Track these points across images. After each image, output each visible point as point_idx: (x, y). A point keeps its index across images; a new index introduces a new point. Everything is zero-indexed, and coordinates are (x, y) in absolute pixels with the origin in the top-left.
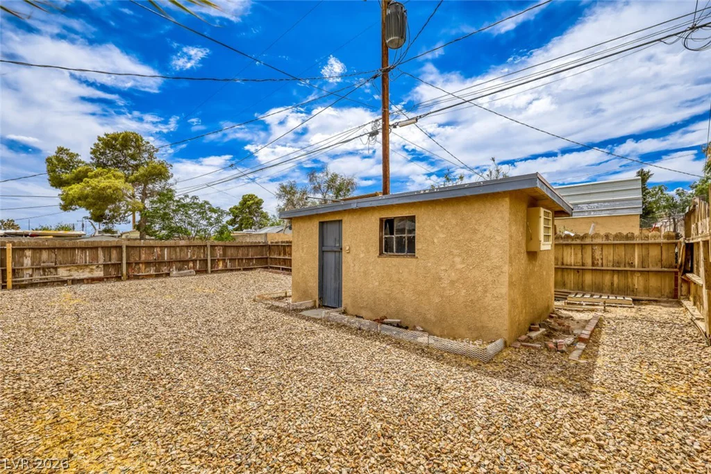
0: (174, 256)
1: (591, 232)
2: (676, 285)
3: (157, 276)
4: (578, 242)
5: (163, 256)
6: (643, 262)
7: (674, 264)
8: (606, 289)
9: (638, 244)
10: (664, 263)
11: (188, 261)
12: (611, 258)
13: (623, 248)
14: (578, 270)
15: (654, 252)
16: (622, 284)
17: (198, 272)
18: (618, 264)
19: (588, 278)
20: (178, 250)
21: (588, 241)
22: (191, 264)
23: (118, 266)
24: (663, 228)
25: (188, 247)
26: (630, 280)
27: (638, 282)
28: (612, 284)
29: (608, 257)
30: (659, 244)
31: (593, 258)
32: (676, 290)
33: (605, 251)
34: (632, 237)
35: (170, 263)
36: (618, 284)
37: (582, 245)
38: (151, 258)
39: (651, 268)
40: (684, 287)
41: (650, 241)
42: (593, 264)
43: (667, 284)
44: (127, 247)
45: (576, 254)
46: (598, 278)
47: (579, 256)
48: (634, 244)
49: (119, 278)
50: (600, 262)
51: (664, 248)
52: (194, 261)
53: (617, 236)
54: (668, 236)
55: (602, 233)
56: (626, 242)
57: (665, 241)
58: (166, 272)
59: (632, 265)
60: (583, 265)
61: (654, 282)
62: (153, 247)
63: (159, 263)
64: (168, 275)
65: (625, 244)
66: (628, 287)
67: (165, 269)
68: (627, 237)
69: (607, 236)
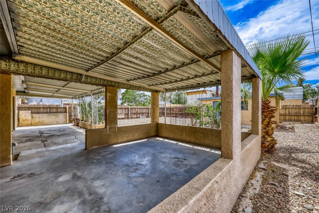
0: (140, 112)
1: (288, 104)
2: (313, 119)
3: (137, 118)
4: (285, 107)
5: (138, 111)
6: (304, 113)
7: (312, 113)
8: (293, 120)
9: (302, 108)
10: (310, 113)
11: (144, 113)
12: (294, 112)
13: (298, 109)
14: (284, 115)
15: (307, 110)
16: (297, 119)
17: (147, 117)
18: (296, 113)
19: (287, 117)
20: (141, 109)
21: (287, 107)
22: (145, 114)
23: (128, 114)
24: (310, 103)
25: (144, 108)
26: (300, 118)
27: (302, 118)
28: (295, 119)
29: (293, 111)
30: (308, 108)
31: (289, 111)
32: (313, 120)
33: (293, 109)
34: (301, 106)
35: (140, 114)
36: (296, 119)
37: (285, 108)
38: (135, 112)
39: (306, 114)
40: (315, 119)
41: (306, 107)
42: (289, 113)
43: (310, 119)
44: (130, 108)
45: (284, 111)
46: (290, 117)
47: (285, 111)
48: (301, 108)
49: (128, 118)
50: (291, 113)
51: (310, 109)
52: (145, 113)
53: (296, 106)
54: (311, 106)
55: (292, 105)
56: (299, 107)
57: (310, 107)
58: (139, 116)
59: (300, 114)
60: (286, 114)
61: (307, 118)
62: (135, 108)
63: (137, 114)
64: (139, 117)
65: (298, 108)
66: (299, 120)
67: (138, 116)
68: (299, 106)
69: (293, 106)
